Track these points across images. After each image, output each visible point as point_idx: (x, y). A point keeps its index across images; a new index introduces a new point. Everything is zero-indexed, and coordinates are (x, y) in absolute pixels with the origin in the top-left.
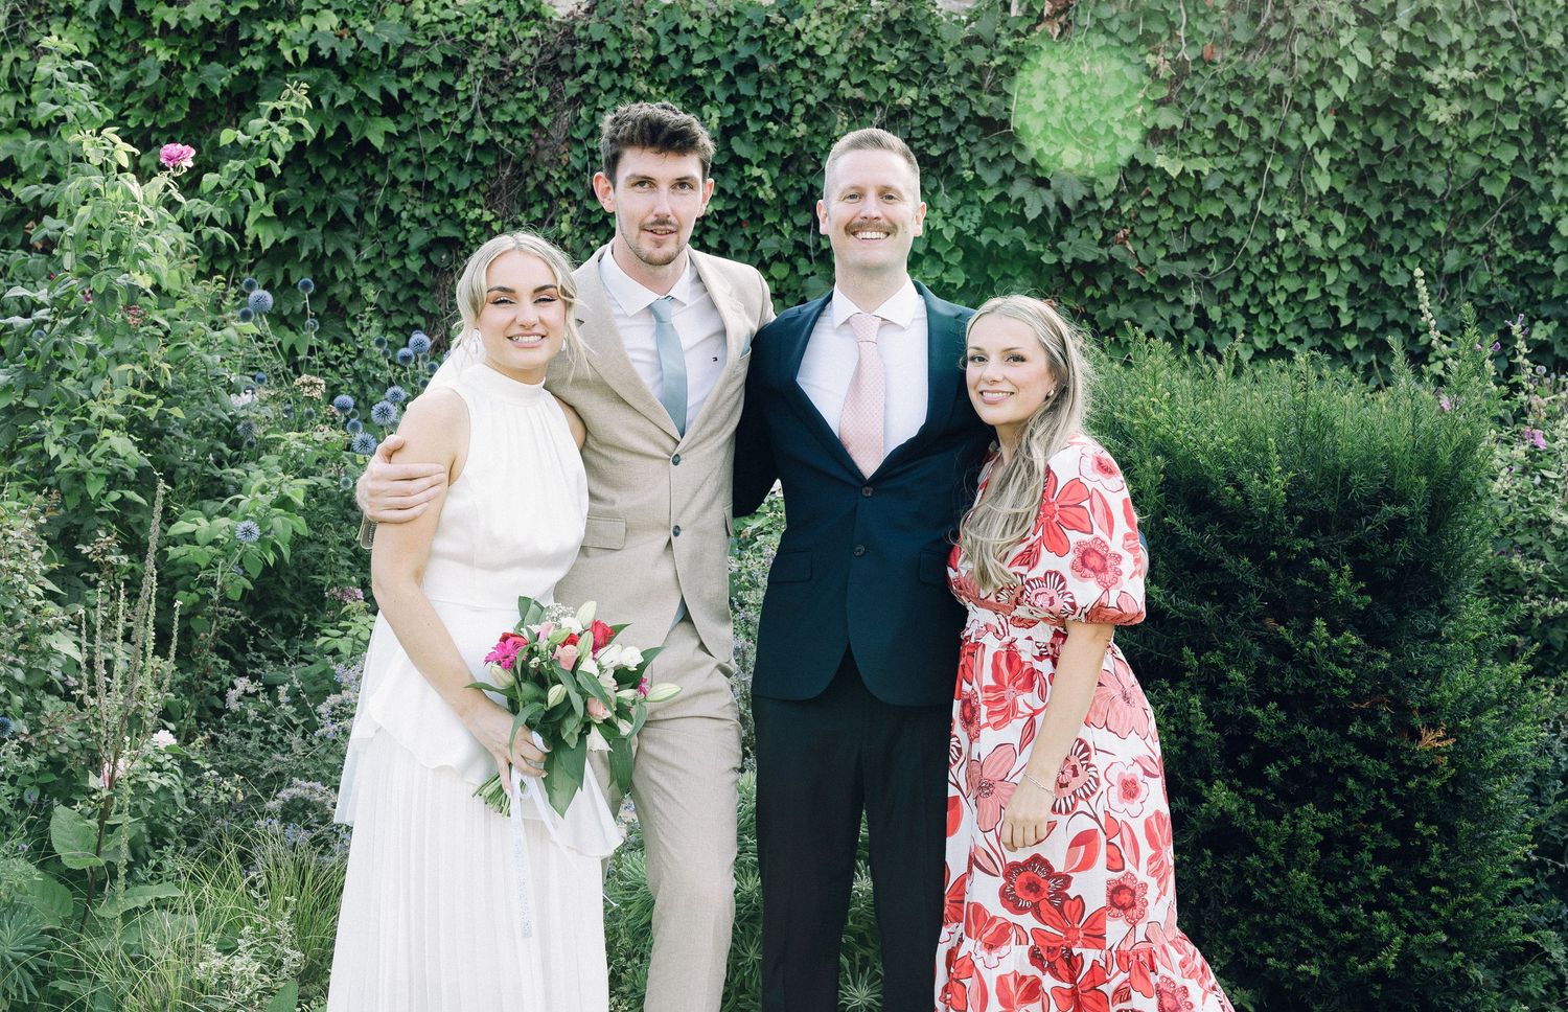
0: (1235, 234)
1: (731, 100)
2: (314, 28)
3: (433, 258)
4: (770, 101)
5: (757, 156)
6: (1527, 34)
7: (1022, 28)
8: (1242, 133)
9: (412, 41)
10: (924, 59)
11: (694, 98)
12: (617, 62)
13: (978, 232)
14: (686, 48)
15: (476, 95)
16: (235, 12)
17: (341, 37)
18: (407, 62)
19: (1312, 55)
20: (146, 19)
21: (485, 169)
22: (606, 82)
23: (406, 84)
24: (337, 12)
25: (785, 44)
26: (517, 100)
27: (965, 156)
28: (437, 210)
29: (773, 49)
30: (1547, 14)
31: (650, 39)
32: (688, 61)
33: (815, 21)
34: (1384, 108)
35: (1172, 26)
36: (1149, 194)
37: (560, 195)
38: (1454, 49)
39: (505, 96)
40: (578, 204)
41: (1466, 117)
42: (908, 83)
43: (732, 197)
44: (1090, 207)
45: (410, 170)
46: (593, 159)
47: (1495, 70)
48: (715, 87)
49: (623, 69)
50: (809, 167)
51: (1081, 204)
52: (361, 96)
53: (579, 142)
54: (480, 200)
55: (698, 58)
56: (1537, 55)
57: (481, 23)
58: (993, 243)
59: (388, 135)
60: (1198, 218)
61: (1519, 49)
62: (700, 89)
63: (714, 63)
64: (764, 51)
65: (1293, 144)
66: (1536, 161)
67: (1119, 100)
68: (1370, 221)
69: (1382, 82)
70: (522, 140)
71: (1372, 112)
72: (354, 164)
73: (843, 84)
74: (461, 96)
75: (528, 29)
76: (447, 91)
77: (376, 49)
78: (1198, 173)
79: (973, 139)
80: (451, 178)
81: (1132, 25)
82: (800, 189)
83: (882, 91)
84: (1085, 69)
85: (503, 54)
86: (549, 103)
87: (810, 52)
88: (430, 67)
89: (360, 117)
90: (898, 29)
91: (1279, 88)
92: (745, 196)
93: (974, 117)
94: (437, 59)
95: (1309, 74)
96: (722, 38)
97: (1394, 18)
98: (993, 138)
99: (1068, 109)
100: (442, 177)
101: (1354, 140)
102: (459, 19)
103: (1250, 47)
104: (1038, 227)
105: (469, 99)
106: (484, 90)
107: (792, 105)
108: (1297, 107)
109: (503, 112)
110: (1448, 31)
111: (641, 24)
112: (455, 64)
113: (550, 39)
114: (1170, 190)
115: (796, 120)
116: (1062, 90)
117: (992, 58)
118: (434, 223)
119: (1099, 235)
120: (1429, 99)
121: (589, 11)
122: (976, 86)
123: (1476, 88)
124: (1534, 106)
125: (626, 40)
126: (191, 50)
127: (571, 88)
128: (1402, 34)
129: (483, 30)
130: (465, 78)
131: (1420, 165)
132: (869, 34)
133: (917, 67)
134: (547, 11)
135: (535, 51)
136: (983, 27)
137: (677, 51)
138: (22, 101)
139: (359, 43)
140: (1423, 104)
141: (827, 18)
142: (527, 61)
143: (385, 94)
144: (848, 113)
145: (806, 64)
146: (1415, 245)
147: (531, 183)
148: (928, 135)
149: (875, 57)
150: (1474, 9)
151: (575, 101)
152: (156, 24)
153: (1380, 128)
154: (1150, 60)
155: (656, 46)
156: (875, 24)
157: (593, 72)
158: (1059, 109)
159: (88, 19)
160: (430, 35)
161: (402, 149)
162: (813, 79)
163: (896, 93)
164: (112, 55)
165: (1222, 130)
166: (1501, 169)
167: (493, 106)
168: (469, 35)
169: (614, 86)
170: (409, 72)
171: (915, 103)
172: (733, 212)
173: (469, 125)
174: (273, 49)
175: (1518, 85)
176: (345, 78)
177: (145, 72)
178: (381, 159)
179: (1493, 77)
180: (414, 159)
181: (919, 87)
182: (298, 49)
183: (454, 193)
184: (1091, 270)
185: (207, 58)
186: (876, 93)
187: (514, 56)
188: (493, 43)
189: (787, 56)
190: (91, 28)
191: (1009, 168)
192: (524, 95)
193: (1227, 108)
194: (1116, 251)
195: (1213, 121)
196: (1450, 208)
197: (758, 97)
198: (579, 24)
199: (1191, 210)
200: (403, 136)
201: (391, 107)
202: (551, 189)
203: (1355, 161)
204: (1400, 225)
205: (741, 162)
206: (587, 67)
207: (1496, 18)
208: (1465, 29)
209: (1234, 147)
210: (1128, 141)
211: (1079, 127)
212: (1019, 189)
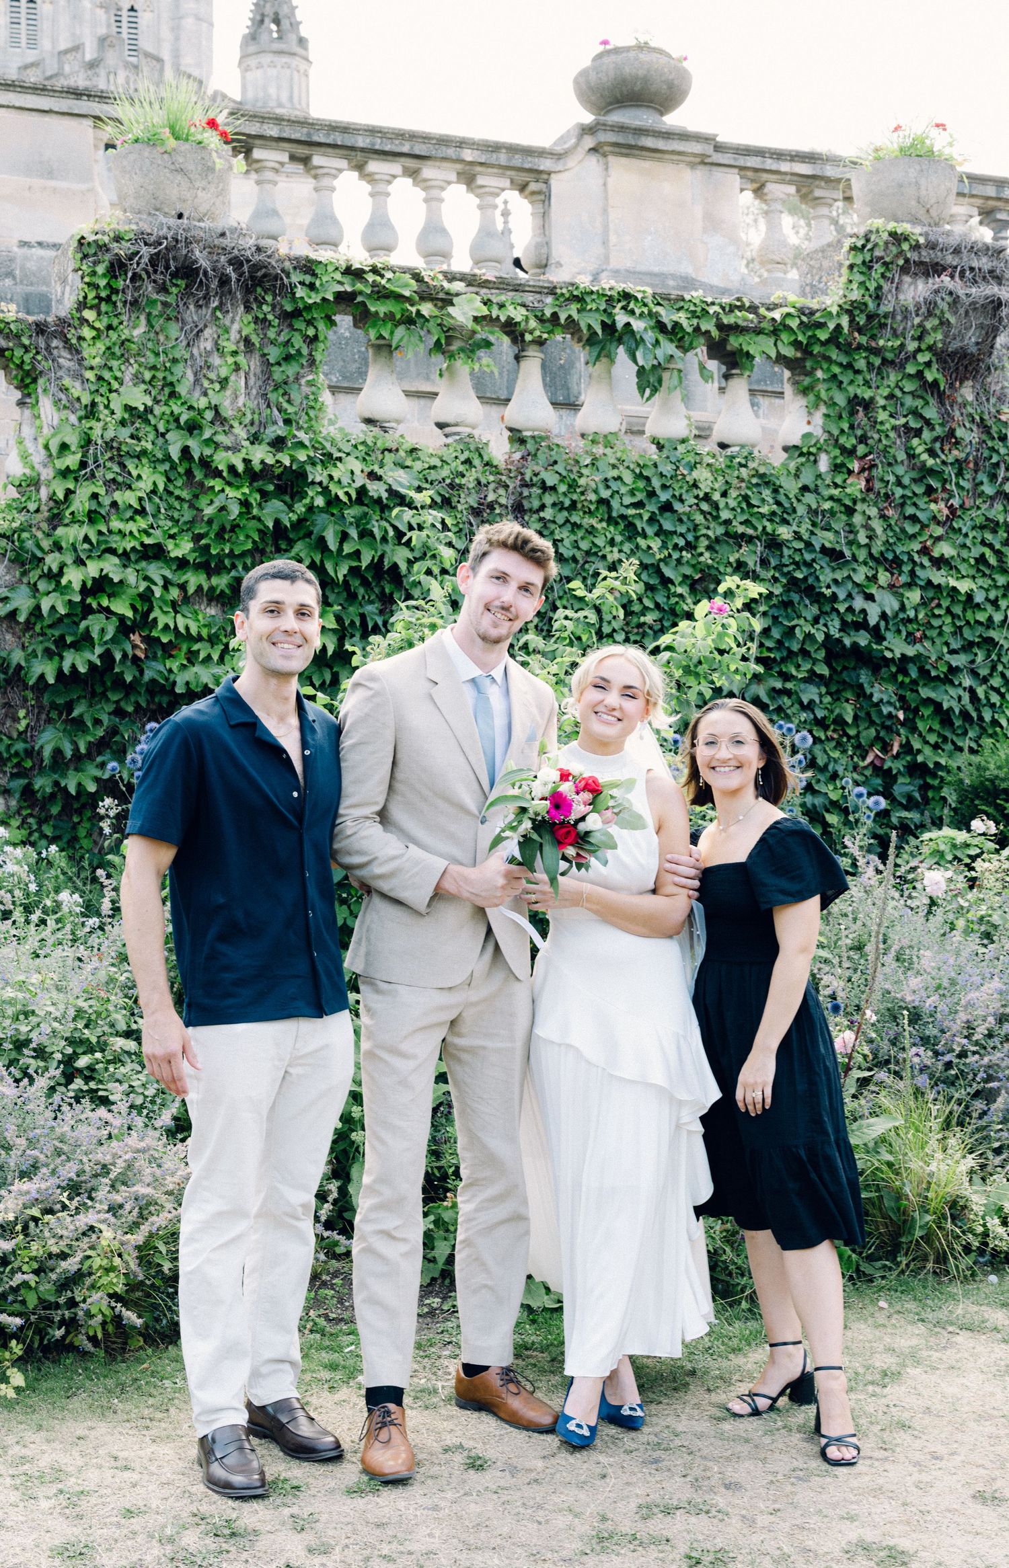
0: (993, 634)
1: (657, 533)
4: (683, 535)
5: (678, 578)
7: (839, 481)
8: (993, 561)
9: (420, 484)
11: (630, 532)
12: (568, 502)
13: (839, 635)
14: (618, 492)
25: (689, 491)
27: (822, 577)
32: (620, 503)
33: (706, 474)
35: (946, 483)
36: (937, 606)
48: (645, 523)
49: (572, 508)
51: (896, 614)
58: (854, 644)
60: (968, 623)
62: (633, 525)
63: (639, 505)
64: (674, 496)
67: (915, 536)
73: (734, 522)
78: (969, 590)
79: (826, 565)
81: (919, 481)
83: (760, 528)
84: (889, 513)
87: (707, 497)
89: (392, 546)
93: (824, 550)
94: (437, 499)
98: (837, 565)
99: (883, 543)
102: (444, 466)
103: (993, 498)
104: (874, 631)
107: (698, 538)
112: (447, 503)
114: (951, 602)
115: (702, 549)
116: (878, 529)
117: (820, 503)
119: (905, 635)
122: (814, 525)
125: (572, 486)
129: (462, 475)
132: (748, 485)
136: (807, 479)
137: (612, 495)
138: (104, 530)
139: (390, 485)
145: (705, 506)
148: (792, 562)
149: (754, 502)
152: (223, 467)
154: (934, 507)
155: (597, 491)
156: (751, 476)
158: (877, 543)
160: (429, 478)
162: (712, 518)
163: (770, 530)
164: (177, 492)
165: (981, 559)
168: (453, 479)
169: (567, 521)
182: (349, 490)
186: (756, 529)
195: (975, 552)
197: (675, 532)
199: (964, 617)
205: (667, 582)
209: (987, 572)
210: (923, 566)
211: (890, 556)
212: (859, 603)
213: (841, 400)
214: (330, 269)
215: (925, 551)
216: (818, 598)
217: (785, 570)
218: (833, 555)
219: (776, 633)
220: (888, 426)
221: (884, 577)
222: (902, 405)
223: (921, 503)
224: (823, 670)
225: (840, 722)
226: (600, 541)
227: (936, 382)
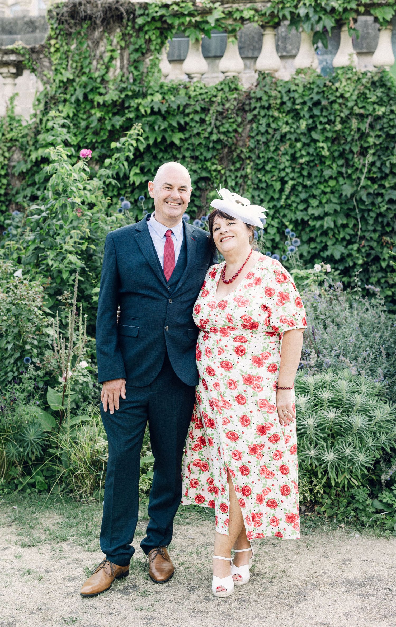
1: (311, 117)
2: (152, 100)
3: (199, 185)
4: (326, 116)
5: (322, 138)
9: (188, 102)
10: (388, 95)
11: (297, 117)
12: (267, 105)
14: (293, 98)
15: (213, 121)
16: (123, 96)
17: (162, 103)
18: (187, 111)
20: (92, 101)
21: (218, 150)
22: (262, 113)
23: (187, 119)
24: (161, 94)
25: (332, 94)
26: (229, 123)
28: (200, 166)
29: (327, 96)
31: (279, 95)
32: (294, 103)
33: (344, 83)
37: (246, 158)
39: (224, 121)
40: (253, 161)
42: (381, 105)
43: (312, 155)
45: (189, 152)
46: (258, 144)
48: (305, 112)
49: (269, 108)
50: (343, 141)
52: (170, 125)
53: (253, 137)
54: (216, 162)
55: (298, 101)
57: (215, 94)
59: (181, 139)
62: (299, 114)
63: (304, 103)
64: (323, 97)
70: (231, 138)
72: (169, 151)
73: (355, 108)
74: (208, 123)
75: (233, 94)
76: (202, 121)
77: (175, 107)
80: (205, 154)
82: (339, 151)
83: (371, 109)
85: (223, 105)
86: (241, 123)
87: (342, 96)
88: (196, 112)
89: (170, 133)
90: (377, 84)
92: (317, 154)
94: (198, 109)
96: (307, 93)
100: (201, 154)
102: (206, 93)
105: (210, 124)
106: (216, 119)
107: (335, 117)
109: (224, 128)
111: (276, 90)
112: (205, 110)
113: (241, 98)
115: (337, 123)
118: (199, 171)
121: (256, 86)
125: (270, 96)
126: (108, 112)
127: (249, 116)
129: (216, 96)
130: (209, 115)
132: (366, 87)
133: (385, 99)
134: (240, 87)
135: (235, 103)
137: (290, 99)
139: (169, 105)
141: (349, 82)
142: (232, 107)
143: (179, 123)
144: (357, 119)
145: (340, 101)
147: (235, 154)
148: (390, 126)
149: (368, 96)
151: (252, 121)
152: (95, 103)
155: (282, 98)
156: (368, 83)
157: (257, 110)
159: (71, 103)
160: (196, 99)
161: (186, 144)
162: (343, 106)
163: (377, 110)
164: (81, 116)
167: (220, 126)
168: (210, 99)
169: (266, 115)
170: (188, 115)
171: (384, 113)
172: (313, 161)
173: (211, 133)
174: (137, 109)
176: (164, 118)
177: (92, 121)
178: (179, 148)
180: (191, 148)
181: (386, 106)
182: (147, 109)
183: (206, 160)
185: (114, 114)
186: (369, 110)
187: (227, 105)
188: (219, 101)
189: (332, 98)
190: (73, 106)
192: (231, 120)
197: (322, 115)
198: (252, 91)
200: (186, 139)
201: (182, 128)
202: (243, 156)
205: (315, 141)
206: (255, 108)
214: (153, 6)
217: (385, 130)
219: (378, 164)
226: (280, 124)
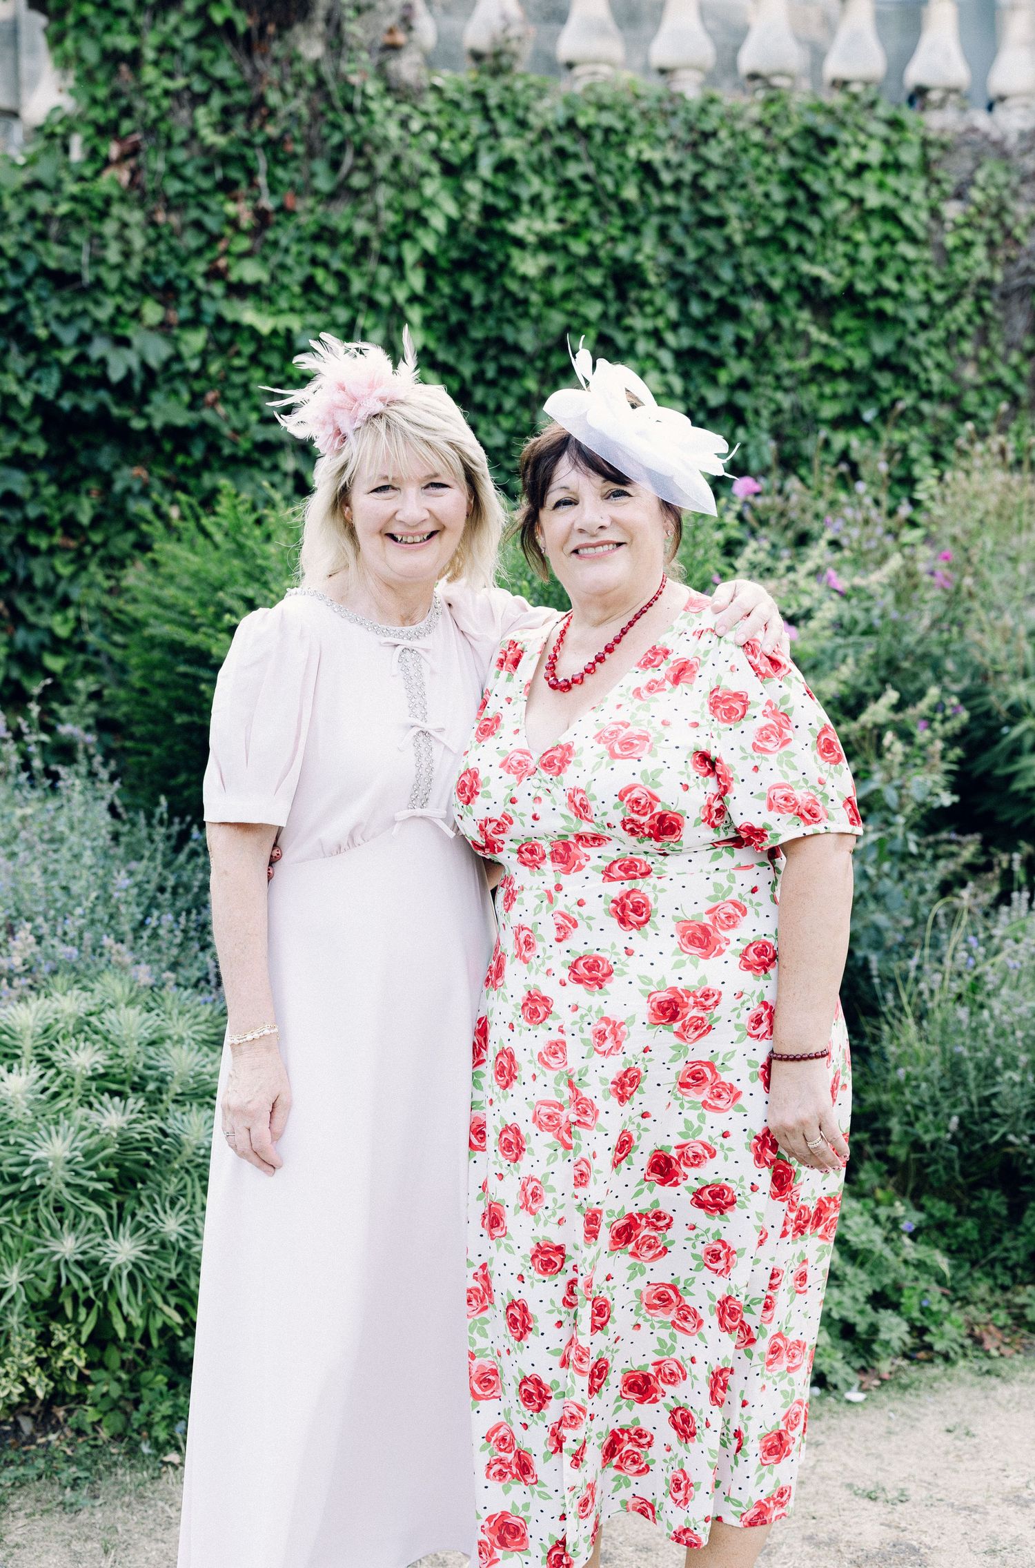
6: (603, 187)
7: (88, 172)
8: (330, 287)
13: (59, 394)
19: (396, 205)
27: (36, 312)
30: (621, 168)
34: (471, 262)
35: (251, 173)
36: (238, 354)
38: (535, 201)
41: (550, 271)
44: (176, 367)
47: (576, 225)
51: (167, 365)
56: (613, 207)
58: (76, 408)
61: (596, 202)
65: (384, 299)
66: (619, 317)
67: (199, 252)
68: (463, 381)
69: (466, 236)
71: (459, 266)
78: (289, 331)
79: (44, 293)
81: (207, 171)
84: (161, 217)
91: (365, 240)
93: (43, 271)
95: (394, 227)
97: (474, 167)
98: (66, 293)
99: (146, 261)
101: (442, 296)
103: (332, 197)
104: (122, 390)
108: (383, 260)
110: (528, 182)
114: (260, 349)
116: (138, 242)
117: (55, 204)
119: (186, 397)
120: (515, 253)
122: (41, 236)
123: (559, 241)
124: (616, 260)
128: (486, 184)
131: (510, 321)
136: (44, 171)
140: (508, 257)
146: (509, 404)
150: (551, 161)
153: (468, 282)
154: (231, 208)
158: (136, 262)
165: (309, 285)
166: (587, 323)
175: (598, 238)
179: (575, 231)
184: (180, 436)
191: (86, 325)
193: (314, 261)
194: (207, 415)
195: (299, 274)
196: (539, 364)
199: (282, 371)
203: (444, 317)
204: (492, 383)
207: (573, 171)
208: (545, 181)
209: (323, 303)
210: (212, 297)
211: (159, 281)
212: (99, 348)
213: (91, 53)
215: (214, 274)
216: (30, 344)
218: (62, 280)
220: (157, 91)
221: (153, 312)
222: (183, 59)
223: (213, 203)
224: (38, 447)
225: (70, 525)
227: (229, 24)
